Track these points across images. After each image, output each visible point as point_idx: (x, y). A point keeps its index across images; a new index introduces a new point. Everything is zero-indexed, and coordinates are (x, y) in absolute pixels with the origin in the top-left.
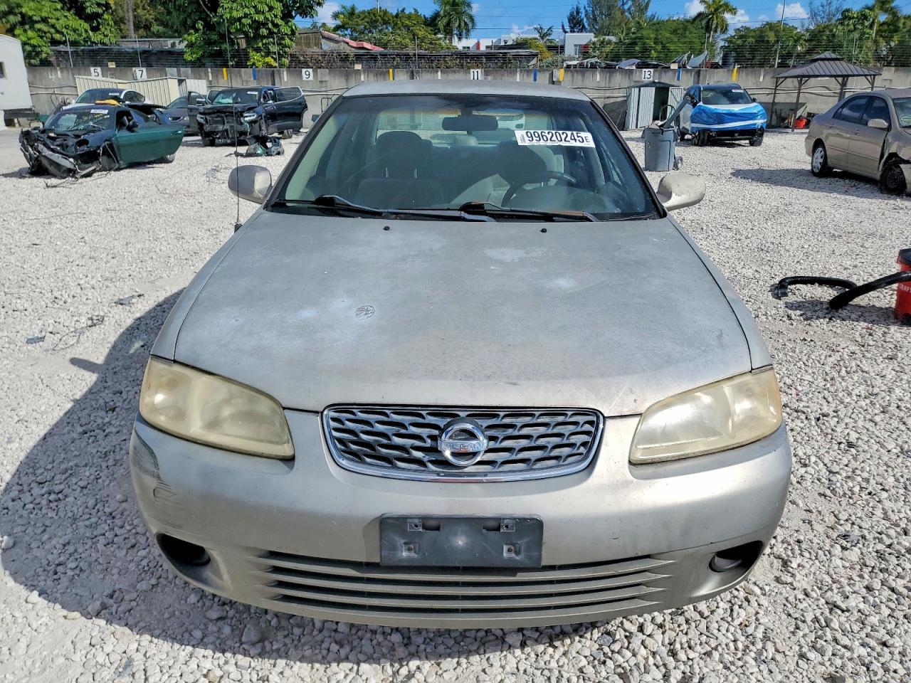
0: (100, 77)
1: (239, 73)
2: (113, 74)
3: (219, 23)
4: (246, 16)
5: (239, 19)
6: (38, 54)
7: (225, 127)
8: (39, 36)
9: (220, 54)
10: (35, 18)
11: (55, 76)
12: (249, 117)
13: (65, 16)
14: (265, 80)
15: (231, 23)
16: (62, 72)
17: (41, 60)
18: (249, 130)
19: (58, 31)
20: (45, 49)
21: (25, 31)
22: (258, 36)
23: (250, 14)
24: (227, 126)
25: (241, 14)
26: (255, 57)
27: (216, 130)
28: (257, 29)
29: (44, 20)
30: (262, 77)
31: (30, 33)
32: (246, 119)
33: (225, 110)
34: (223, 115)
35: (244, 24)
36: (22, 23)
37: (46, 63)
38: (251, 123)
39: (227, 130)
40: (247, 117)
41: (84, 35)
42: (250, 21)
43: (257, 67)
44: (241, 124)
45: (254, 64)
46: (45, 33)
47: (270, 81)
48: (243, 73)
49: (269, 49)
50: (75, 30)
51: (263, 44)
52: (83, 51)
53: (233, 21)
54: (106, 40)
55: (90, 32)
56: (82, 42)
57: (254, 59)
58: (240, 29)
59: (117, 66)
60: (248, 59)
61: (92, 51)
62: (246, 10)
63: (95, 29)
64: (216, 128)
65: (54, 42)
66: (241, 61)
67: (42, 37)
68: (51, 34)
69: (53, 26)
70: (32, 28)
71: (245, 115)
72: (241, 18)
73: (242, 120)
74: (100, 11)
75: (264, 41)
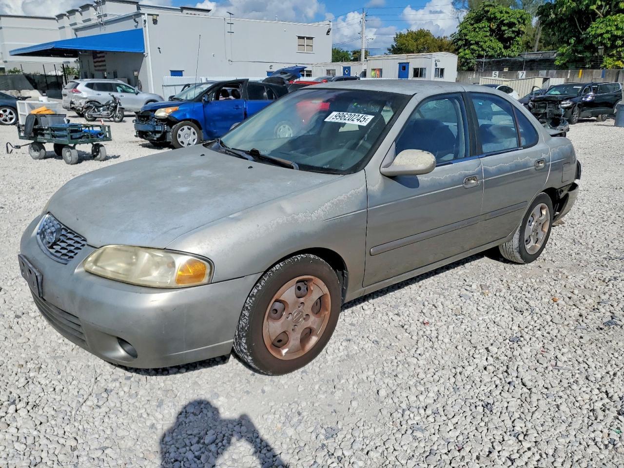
0: (497, 78)
1: (592, 72)
2: (505, 75)
3: (587, 38)
4: (607, 32)
5: (601, 35)
6: (468, 63)
7: (546, 111)
8: (471, 53)
9: (582, 60)
10: (472, 42)
11: (472, 77)
12: (566, 104)
13: (491, 40)
14: (611, 78)
15: (595, 37)
16: (476, 74)
17: (469, 67)
18: (563, 114)
19: (483, 50)
20: (472, 61)
21: (465, 50)
22: (614, 47)
23: (611, 30)
24: (547, 110)
25: (604, 31)
26: (608, 61)
27: (540, 113)
28: (615, 41)
29: (477, 43)
30: (608, 75)
31: (467, 51)
32: (562, 106)
33: (548, 99)
34: (547, 103)
35: (604, 38)
36: (465, 45)
37: (471, 69)
38: (565, 108)
39: (546, 113)
40: (563, 104)
41: (499, 52)
42: (609, 36)
43: (607, 68)
44: (558, 108)
45: (605, 66)
46: (475, 51)
47: (614, 79)
48: (594, 73)
49: (621, 55)
50: (493, 49)
51: (617, 52)
52: (493, 61)
53: (596, 36)
54: (512, 54)
55: (503, 50)
56: (496, 56)
57: (606, 62)
58: (601, 42)
59: (509, 70)
60: (602, 62)
61: (500, 61)
62: (609, 28)
63: (506, 48)
64: (539, 111)
65: (480, 56)
66: (596, 64)
67: (472, 54)
68: (479, 52)
69: (481, 47)
70: (469, 48)
71: (562, 103)
72: (603, 33)
73: (559, 106)
74: (513, 35)
75: (618, 50)
